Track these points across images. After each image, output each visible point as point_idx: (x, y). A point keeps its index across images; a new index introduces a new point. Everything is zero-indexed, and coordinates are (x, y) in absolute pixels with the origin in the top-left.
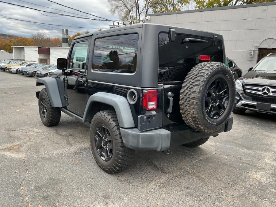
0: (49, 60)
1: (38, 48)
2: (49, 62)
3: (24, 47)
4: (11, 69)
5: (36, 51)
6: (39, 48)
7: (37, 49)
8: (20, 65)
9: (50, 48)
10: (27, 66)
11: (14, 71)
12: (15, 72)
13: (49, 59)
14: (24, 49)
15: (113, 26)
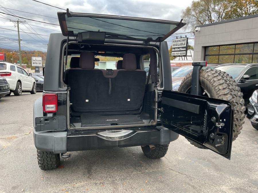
3: (106, 62)
5: (114, 64)
15: (176, 40)
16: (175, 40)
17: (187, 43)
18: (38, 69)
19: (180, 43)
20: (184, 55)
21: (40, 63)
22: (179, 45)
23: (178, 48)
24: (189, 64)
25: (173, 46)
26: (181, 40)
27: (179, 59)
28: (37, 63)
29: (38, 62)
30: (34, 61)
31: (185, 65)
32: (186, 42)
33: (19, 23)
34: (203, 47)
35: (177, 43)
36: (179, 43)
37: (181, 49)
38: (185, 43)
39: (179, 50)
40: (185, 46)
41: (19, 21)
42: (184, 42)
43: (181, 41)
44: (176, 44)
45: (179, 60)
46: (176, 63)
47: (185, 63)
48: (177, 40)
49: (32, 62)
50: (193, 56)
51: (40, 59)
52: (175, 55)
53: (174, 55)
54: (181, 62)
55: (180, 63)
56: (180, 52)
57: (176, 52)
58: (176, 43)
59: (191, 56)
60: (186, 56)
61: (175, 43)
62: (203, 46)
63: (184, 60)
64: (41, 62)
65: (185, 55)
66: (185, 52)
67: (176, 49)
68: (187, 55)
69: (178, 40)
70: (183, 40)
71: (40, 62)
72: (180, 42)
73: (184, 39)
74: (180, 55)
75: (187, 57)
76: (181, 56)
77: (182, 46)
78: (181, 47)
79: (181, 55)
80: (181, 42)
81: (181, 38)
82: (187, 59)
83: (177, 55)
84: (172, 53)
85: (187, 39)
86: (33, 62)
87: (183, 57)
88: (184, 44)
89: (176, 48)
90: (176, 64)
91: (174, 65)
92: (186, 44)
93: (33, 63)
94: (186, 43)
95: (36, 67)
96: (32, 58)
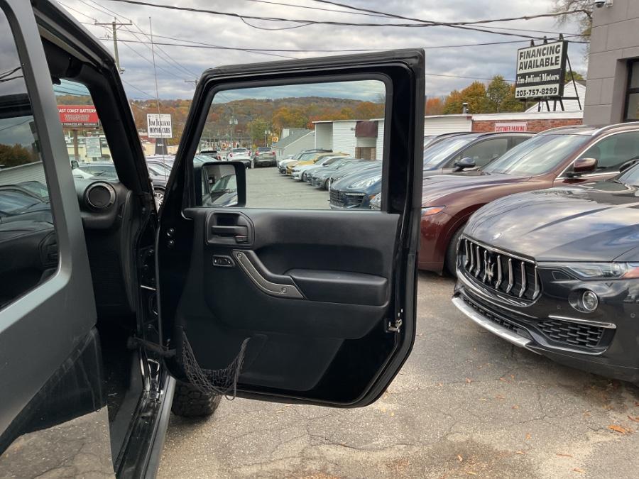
0: (375, 151)
1: (356, 124)
2: (375, 154)
3: (332, 123)
4: (294, 171)
5: (352, 129)
6: (358, 122)
7: (354, 125)
8: (315, 162)
9: (377, 122)
10: (324, 165)
11: (298, 176)
12: (300, 178)
13: (375, 148)
14: (332, 127)
15: (529, 50)
16: (526, 50)
17: (565, 56)
18: (163, 145)
19: (542, 60)
20: (553, 94)
21: (167, 131)
22: (539, 64)
23: (536, 74)
24: (568, 121)
25: (521, 68)
26: (545, 49)
27: (539, 108)
28: (159, 130)
29: (161, 127)
30: (154, 124)
31: (556, 125)
32: (560, 54)
33: (117, 27)
34: (620, 61)
35: (533, 59)
36: (539, 59)
37: (545, 78)
38: (558, 57)
39: (538, 80)
40: (559, 67)
41: (117, 22)
42: (556, 55)
43: (545, 52)
44: (531, 62)
45: (539, 110)
46: (528, 120)
47: (557, 120)
48: (532, 49)
49: (149, 127)
50: (582, 100)
51: (167, 118)
52: (527, 96)
53: (523, 96)
54: (544, 115)
55: (539, 121)
56: (540, 87)
57: (527, 89)
58: (529, 60)
59: (577, 98)
60: (559, 98)
61: (526, 60)
62: (620, 58)
63: (555, 110)
64: (170, 127)
65: (557, 94)
66: (557, 86)
67: (529, 77)
68: (564, 96)
69: (536, 48)
70: (552, 50)
71: (168, 127)
72: (542, 57)
73: (556, 44)
74: (540, 95)
75: (563, 101)
76: (546, 99)
77: (550, 68)
78: (544, 72)
79: (545, 95)
80: (544, 55)
81: (546, 42)
82: (563, 109)
83: (531, 96)
84: (517, 89)
85: (566, 44)
86: (151, 126)
87: (551, 103)
88: (554, 62)
89: (529, 74)
90: (529, 124)
91: (522, 128)
92: (560, 62)
93: (151, 129)
94: (560, 59)
95: (158, 140)
96: (148, 118)
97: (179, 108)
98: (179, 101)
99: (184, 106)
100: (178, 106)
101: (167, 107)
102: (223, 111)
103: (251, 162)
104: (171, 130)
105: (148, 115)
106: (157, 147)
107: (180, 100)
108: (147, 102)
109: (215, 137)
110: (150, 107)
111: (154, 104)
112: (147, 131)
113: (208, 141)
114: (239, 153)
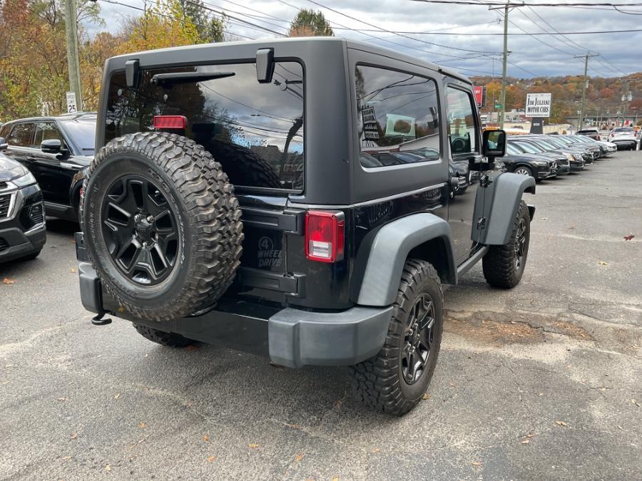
18: (539, 124)
21: (545, 109)
28: (537, 110)
29: (540, 106)
30: (533, 104)
49: (527, 107)
51: (547, 97)
64: (549, 106)
71: (547, 106)
86: (529, 106)
93: (529, 109)
95: (534, 120)
96: (528, 97)
97: (567, 85)
98: (568, 77)
99: (573, 82)
100: (566, 83)
101: (553, 85)
102: (620, 86)
103: (636, 143)
104: (549, 109)
105: (528, 95)
106: (532, 126)
107: (570, 76)
108: (532, 80)
109: (602, 116)
110: (536, 85)
111: (540, 82)
112: (525, 111)
113: (595, 119)
114: (623, 133)
